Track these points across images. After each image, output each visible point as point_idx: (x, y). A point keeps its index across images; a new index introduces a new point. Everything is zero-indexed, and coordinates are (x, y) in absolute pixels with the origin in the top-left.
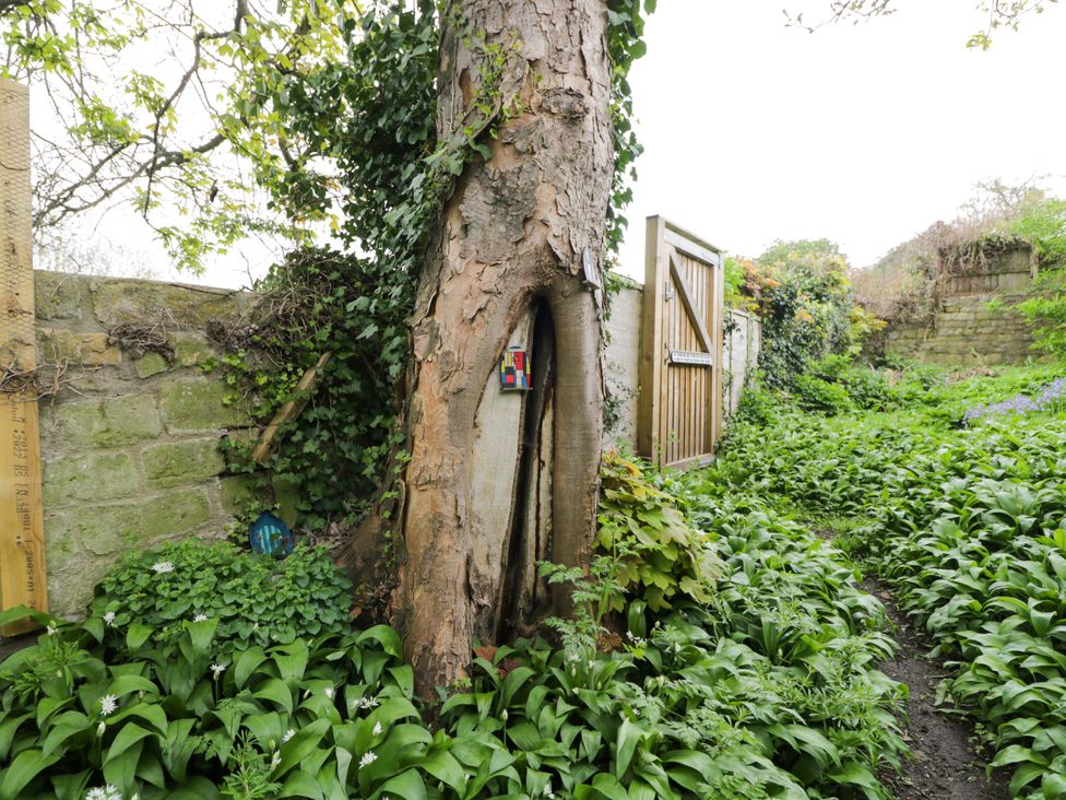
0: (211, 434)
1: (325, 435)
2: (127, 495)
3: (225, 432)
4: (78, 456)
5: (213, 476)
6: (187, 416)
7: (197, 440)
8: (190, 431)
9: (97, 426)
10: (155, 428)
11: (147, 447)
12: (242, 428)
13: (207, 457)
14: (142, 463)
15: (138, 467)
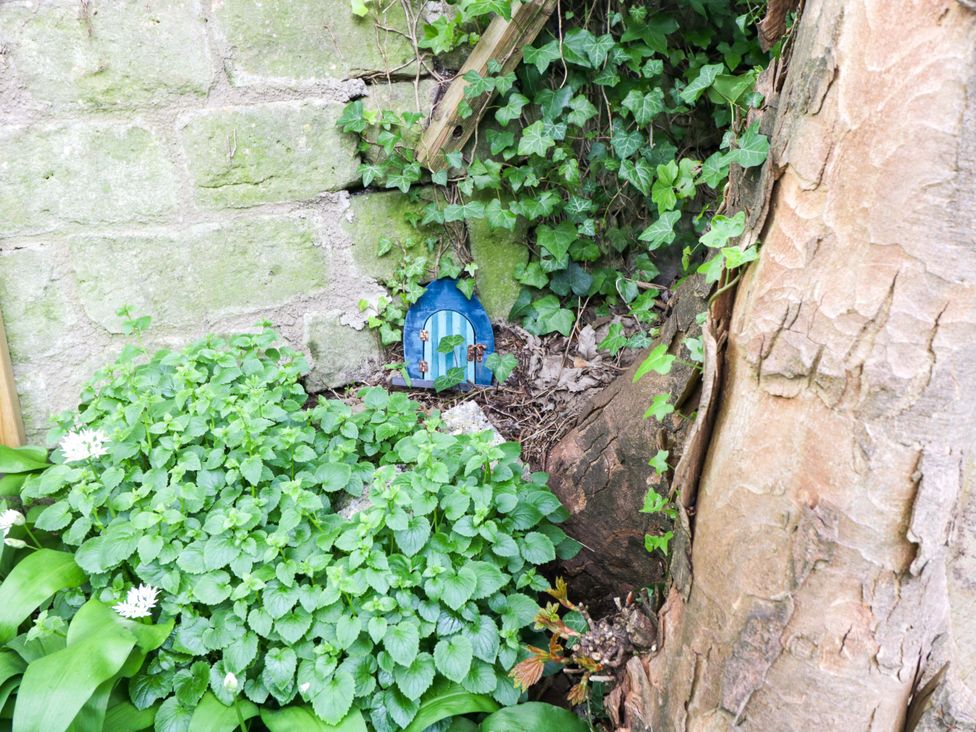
0: (325, 91)
1: (582, 110)
2: (161, 217)
3: (357, 86)
4: (50, 127)
5: (333, 190)
6: (270, 44)
7: (296, 105)
8: (279, 81)
9: (83, 59)
10: (201, 70)
11: (191, 115)
12: (396, 78)
13: (317, 145)
14: (181, 150)
15: (174, 158)
